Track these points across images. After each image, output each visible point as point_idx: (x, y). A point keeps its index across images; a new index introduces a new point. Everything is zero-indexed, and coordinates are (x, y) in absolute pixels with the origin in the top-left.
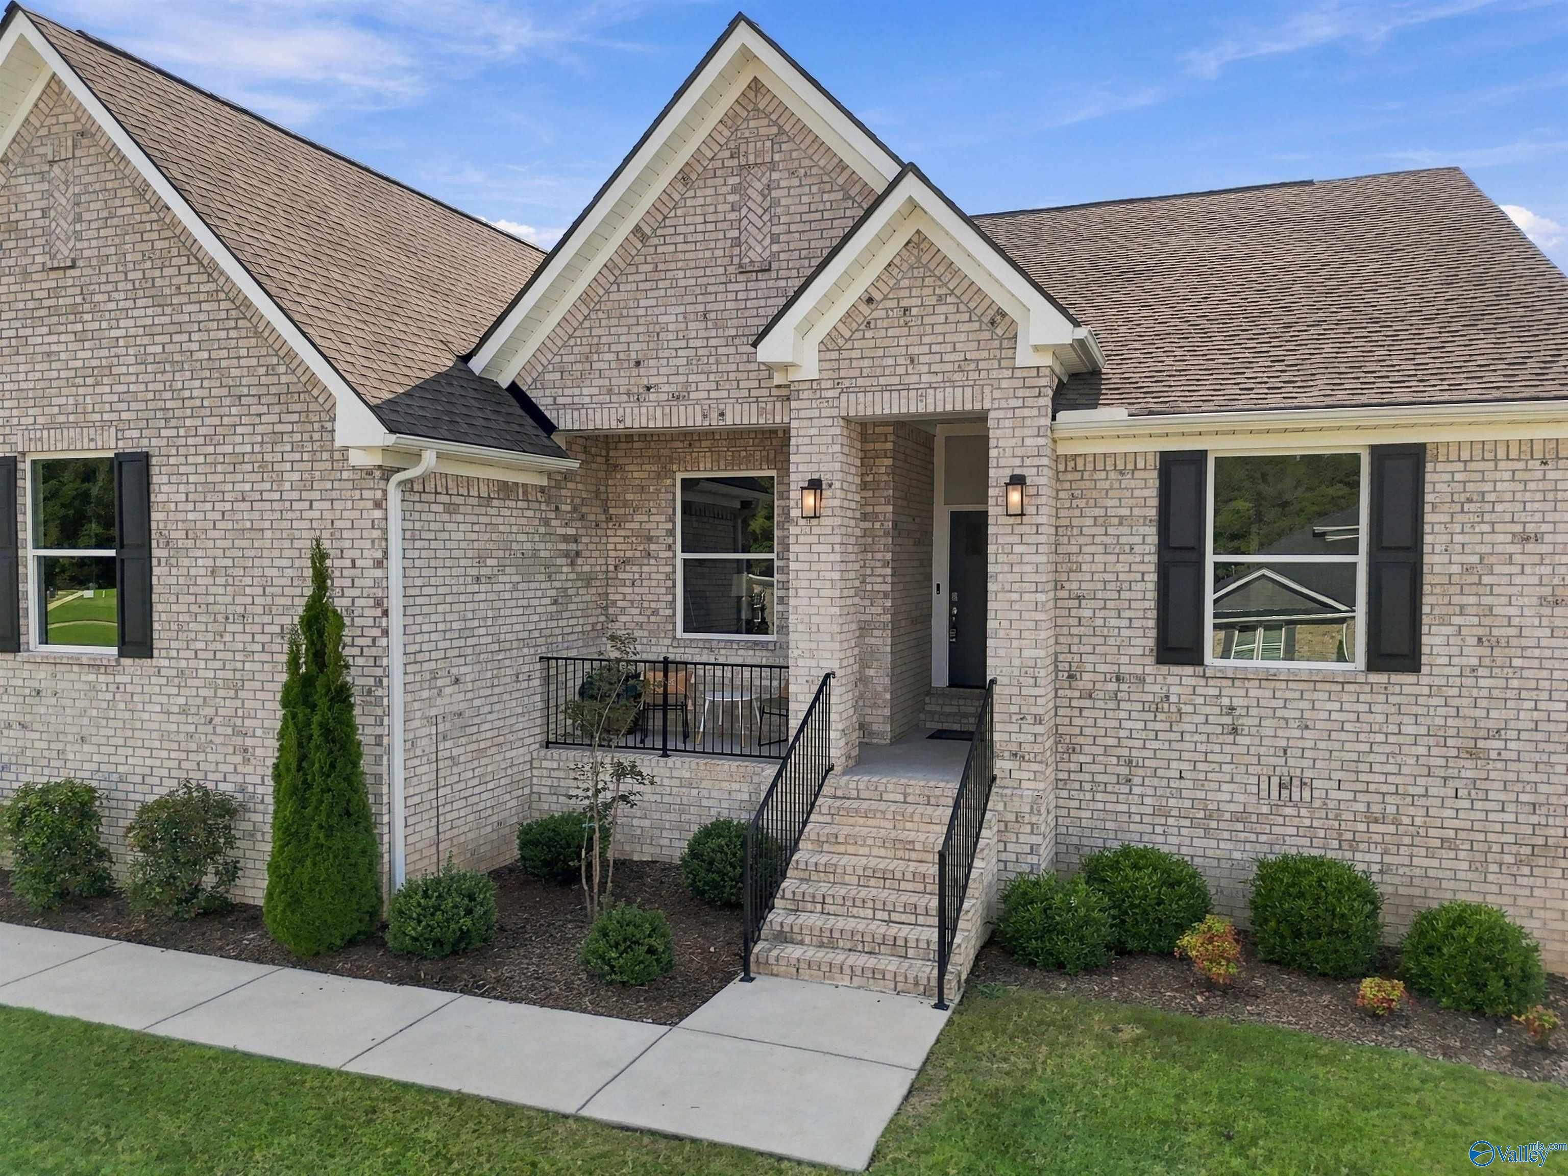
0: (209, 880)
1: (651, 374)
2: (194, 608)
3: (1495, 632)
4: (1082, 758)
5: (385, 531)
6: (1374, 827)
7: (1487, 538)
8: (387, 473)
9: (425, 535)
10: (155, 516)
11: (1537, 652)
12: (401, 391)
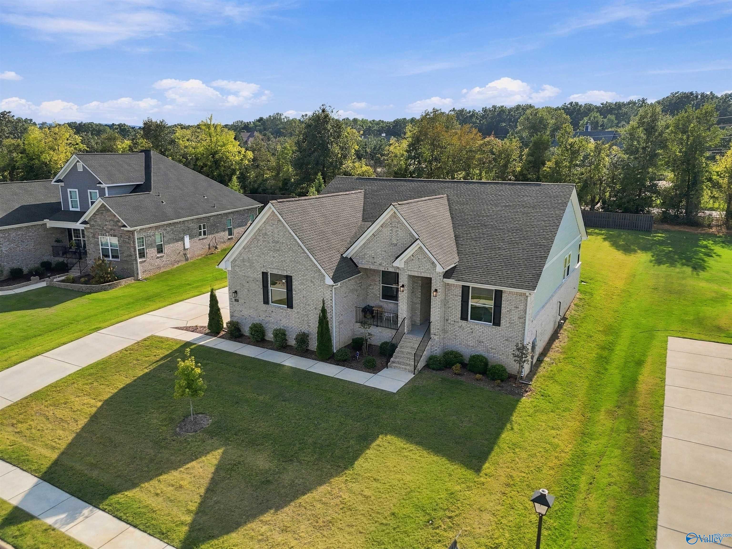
1: (375, 260)
3: (511, 321)
4: (448, 334)
5: (332, 295)
6: (492, 350)
7: (511, 307)
8: (332, 286)
10: (293, 286)
11: (517, 326)
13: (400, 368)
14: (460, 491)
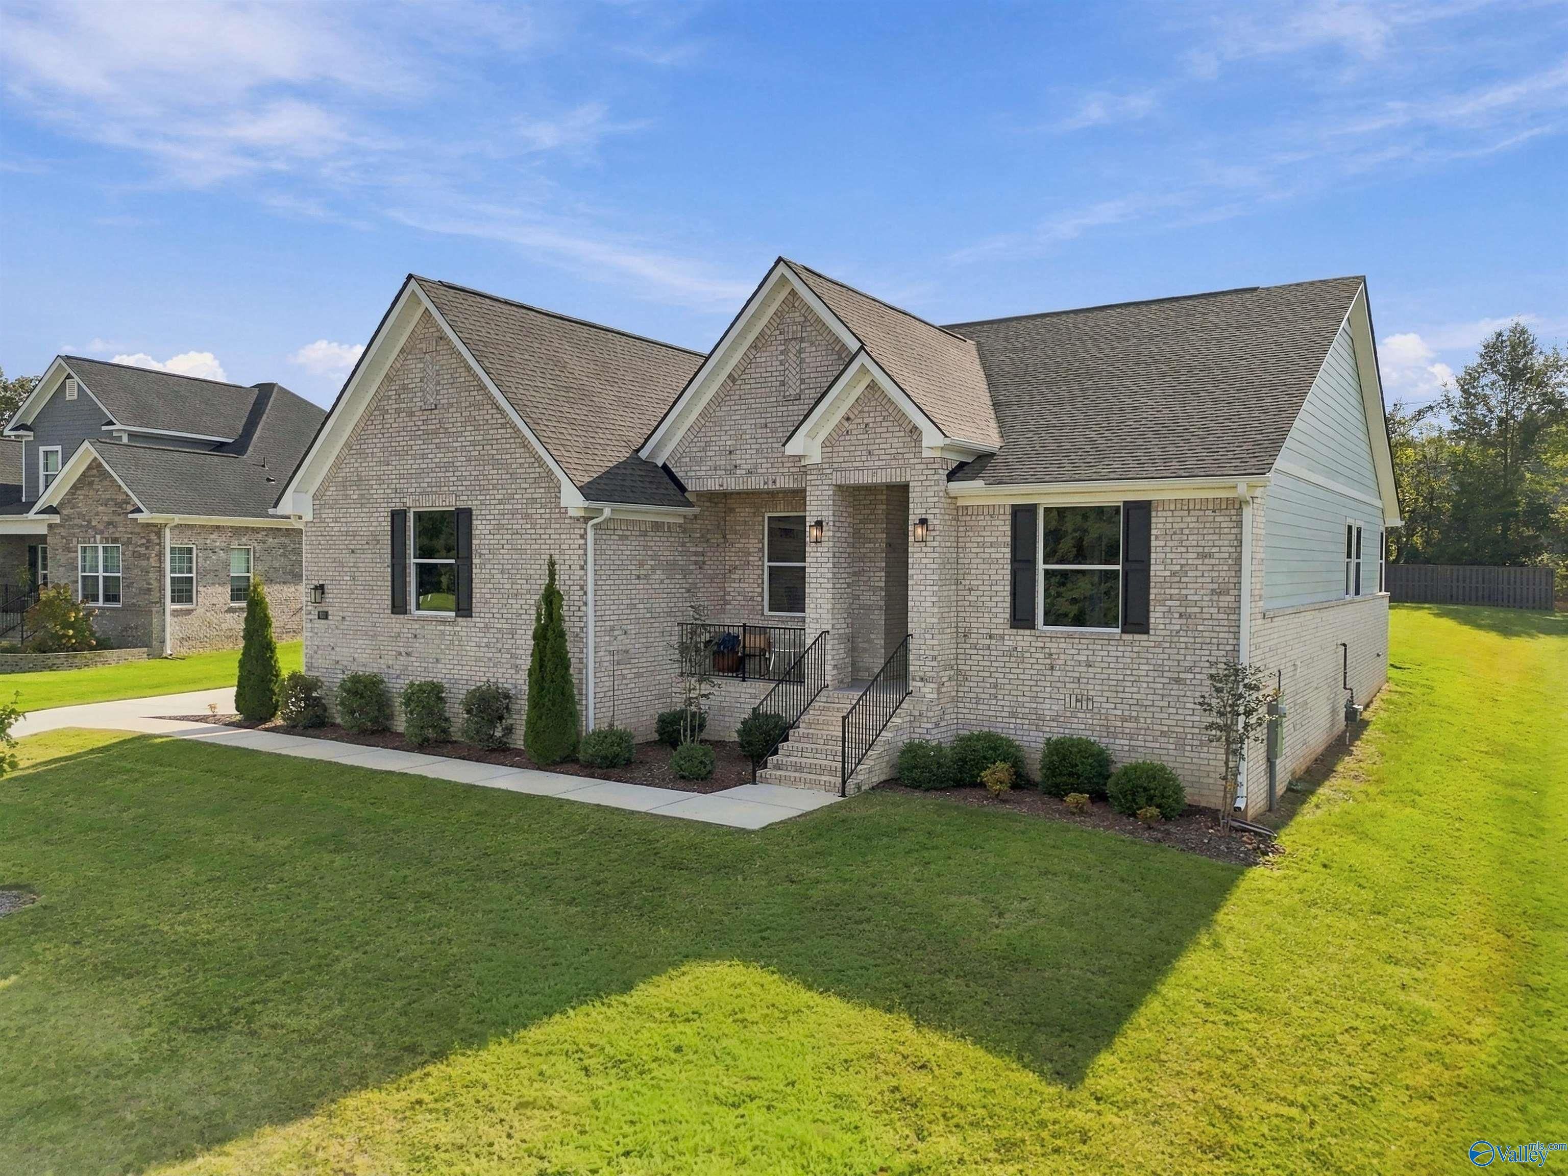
0: (498, 733)
1: (737, 459)
2: (493, 591)
3: (1189, 610)
4: (972, 684)
5: (586, 550)
6: (1125, 724)
7: (1184, 555)
8: (586, 520)
9: (608, 552)
10: (474, 542)
11: (1210, 622)
12: (595, 475)
13: (794, 782)
14: (961, 1161)
